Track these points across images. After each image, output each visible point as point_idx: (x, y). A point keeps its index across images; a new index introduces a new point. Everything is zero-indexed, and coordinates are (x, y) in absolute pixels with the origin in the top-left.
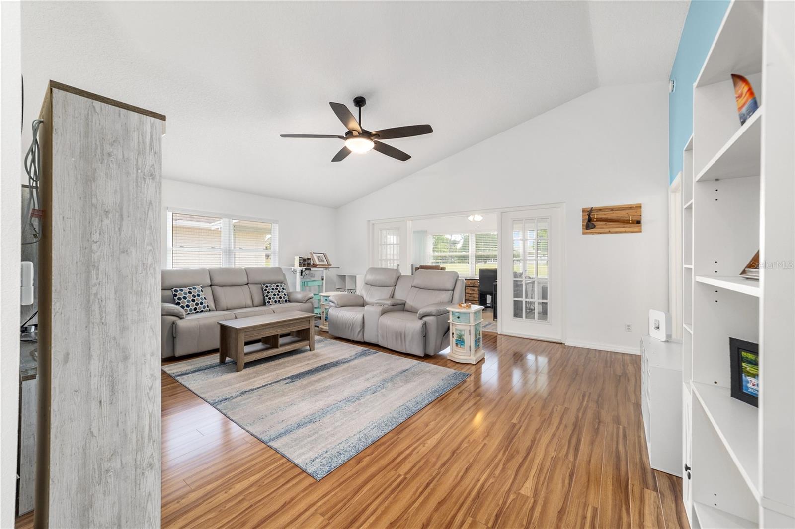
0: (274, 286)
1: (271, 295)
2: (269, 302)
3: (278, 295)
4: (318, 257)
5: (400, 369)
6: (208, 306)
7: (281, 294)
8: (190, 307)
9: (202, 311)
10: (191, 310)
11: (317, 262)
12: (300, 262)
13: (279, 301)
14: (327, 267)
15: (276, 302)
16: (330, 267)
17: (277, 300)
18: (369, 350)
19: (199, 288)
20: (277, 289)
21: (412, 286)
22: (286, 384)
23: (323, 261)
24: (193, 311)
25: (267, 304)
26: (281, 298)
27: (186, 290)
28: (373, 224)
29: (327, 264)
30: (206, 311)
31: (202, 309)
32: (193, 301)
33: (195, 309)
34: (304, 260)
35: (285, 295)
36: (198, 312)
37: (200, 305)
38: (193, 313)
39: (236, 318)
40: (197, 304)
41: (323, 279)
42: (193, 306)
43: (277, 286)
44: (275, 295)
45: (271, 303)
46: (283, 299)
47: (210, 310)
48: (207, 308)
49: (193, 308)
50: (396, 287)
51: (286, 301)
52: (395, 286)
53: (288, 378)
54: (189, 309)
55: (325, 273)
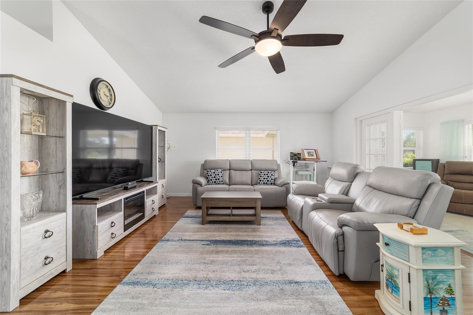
0: (266, 172)
1: (262, 179)
2: (259, 183)
3: (267, 179)
4: (308, 153)
5: (290, 277)
6: (222, 181)
7: (269, 179)
8: (212, 181)
9: (219, 184)
10: (212, 182)
11: (307, 156)
12: (291, 157)
13: (267, 183)
14: (317, 160)
15: (264, 183)
16: (319, 160)
17: (265, 183)
18: (299, 241)
19: (220, 170)
20: (267, 175)
21: (367, 185)
22: (203, 245)
23: (313, 155)
24: (214, 183)
25: (258, 184)
26: (268, 181)
27: (213, 171)
28: (361, 121)
29: (316, 158)
30: (221, 184)
31: (219, 183)
32: (215, 177)
33: (215, 182)
34: (295, 155)
35: (272, 179)
36: (216, 184)
37: (218, 180)
38: (214, 184)
39: (229, 191)
40: (216, 179)
41: (314, 170)
42: (214, 180)
43: (268, 173)
44: (264, 179)
45: (260, 184)
46: (269, 182)
47: (223, 184)
48: (221, 182)
49: (214, 181)
50: (353, 184)
51: (271, 184)
52: (352, 182)
53: (208, 241)
54: (211, 182)
55: (316, 165)
